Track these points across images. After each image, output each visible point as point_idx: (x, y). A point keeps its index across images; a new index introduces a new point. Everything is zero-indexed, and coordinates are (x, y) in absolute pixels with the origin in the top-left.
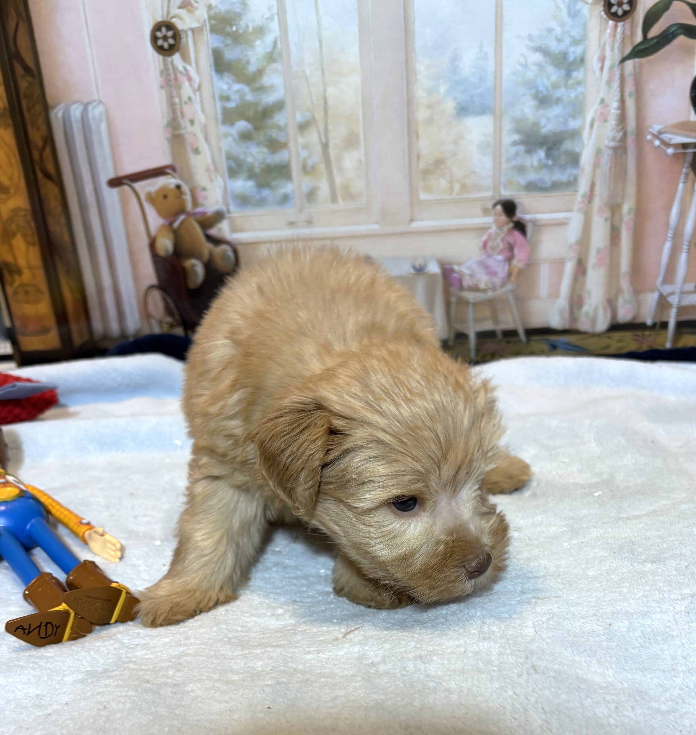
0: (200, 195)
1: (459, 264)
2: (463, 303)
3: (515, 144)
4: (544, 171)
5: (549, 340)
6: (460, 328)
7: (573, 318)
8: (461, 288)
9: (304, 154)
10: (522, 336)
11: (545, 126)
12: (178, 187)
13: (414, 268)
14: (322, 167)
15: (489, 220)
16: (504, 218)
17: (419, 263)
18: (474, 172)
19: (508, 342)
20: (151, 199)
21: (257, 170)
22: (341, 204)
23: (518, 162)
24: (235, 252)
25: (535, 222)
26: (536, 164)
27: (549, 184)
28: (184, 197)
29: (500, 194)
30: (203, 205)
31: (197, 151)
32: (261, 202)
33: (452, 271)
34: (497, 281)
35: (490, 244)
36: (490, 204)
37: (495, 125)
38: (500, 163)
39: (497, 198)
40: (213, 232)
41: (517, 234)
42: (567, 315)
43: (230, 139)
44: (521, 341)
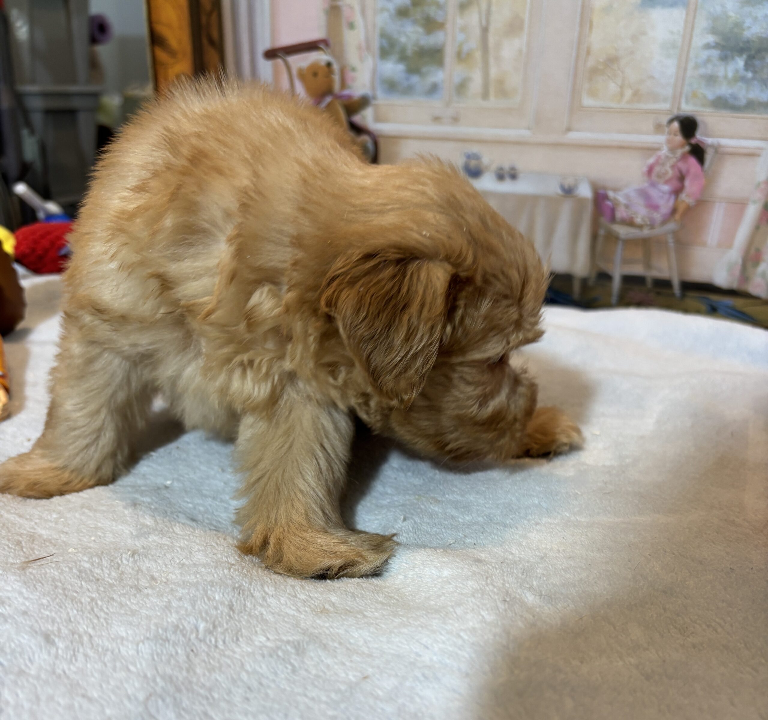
0: (350, 75)
1: (615, 190)
2: (612, 238)
3: (707, 46)
4: (740, 84)
5: (708, 299)
6: (604, 266)
7: (745, 277)
8: (613, 219)
9: (460, 37)
10: (677, 289)
11: (749, 28)
12: (329, 65)
13: (563, 188)
14: (478, 55)
15: (661, 139)
16: (679, 138)
17: (569, 182)
18: (652, 77)
19: (658, 294)
20: (302, 75)
21: (409, 52)
22: (493, 101)
23: (709, 70)
24: (376, 144)
25: (717, 149)
26: (730, 75)
27: (743, 102)
28: (333, 76)
29: (679, 108)
30: (349, 87)
31: (351, 26)
32: (408, 90)
33: (606, 197)
34: (657, 217)
35: (657, 169)
36: (665, 120)
37: (686, 22)
38: (685, 69)
39: (676, 112)
40: (357, 119)
41: (693, 161)
42: (737, 272)
43: (386, 15)
44: (673, 295)
